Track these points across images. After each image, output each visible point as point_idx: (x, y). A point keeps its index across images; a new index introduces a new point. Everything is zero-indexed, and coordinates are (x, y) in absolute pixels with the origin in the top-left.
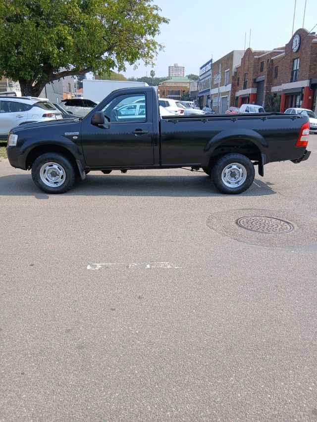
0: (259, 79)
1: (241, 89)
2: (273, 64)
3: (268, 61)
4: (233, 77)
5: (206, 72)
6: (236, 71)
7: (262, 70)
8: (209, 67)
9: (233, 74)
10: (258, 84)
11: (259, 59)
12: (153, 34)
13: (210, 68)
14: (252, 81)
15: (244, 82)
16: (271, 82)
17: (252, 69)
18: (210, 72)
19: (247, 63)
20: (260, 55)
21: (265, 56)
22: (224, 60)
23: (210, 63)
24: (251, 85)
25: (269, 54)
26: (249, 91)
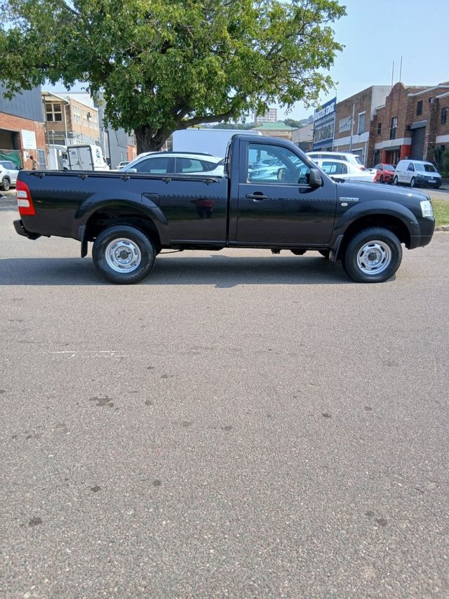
0: (415, 125)
1: (386, 140)
2: (438, 105)
3: (430, 101)
4: (372, 123)
5: (325, 116)
6: (376, 114)
7: (419, 112)
8: (331, 109)
9: (372, 119)
10: (413, 132)
11: (415, 98)
12: (327, 65)
13: (333, 110)
14: (404, 128)
15: (391, 130)
16: (436, 129)
17: (405, 111)
18: (334, 116)
19: (396, 103)
20: (417, 92)
21: (426, 93)
22: (357, 99)
23: (334, 103)
24: (403, 134)
25: (432, 91)
26: (400, 142)
